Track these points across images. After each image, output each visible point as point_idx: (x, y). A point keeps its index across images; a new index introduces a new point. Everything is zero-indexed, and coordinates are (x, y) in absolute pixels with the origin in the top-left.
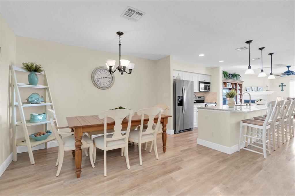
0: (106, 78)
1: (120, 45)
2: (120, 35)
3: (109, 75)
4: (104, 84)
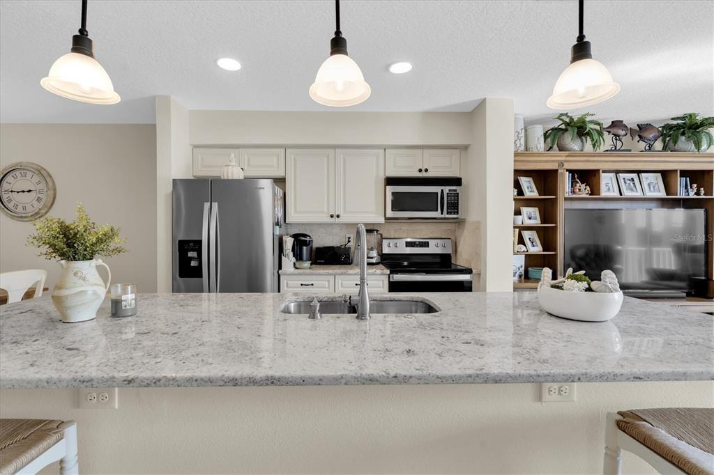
0: (30, 191)
3: (38, 183)
4: (24, 208)
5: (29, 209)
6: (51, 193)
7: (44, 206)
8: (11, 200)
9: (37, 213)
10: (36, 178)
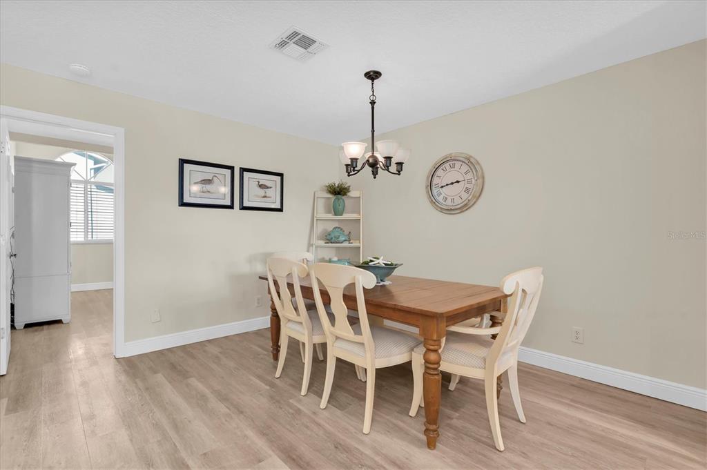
0: (458, 182)
1: (373, 103)
2: (372, 79)
3: (466, 173)
4: (453, 200)
5: (458, 201)
6: (480, 181)
7: (474, 197)
8: (440, 194)
9: (466, 205)
10: (465, 168)
